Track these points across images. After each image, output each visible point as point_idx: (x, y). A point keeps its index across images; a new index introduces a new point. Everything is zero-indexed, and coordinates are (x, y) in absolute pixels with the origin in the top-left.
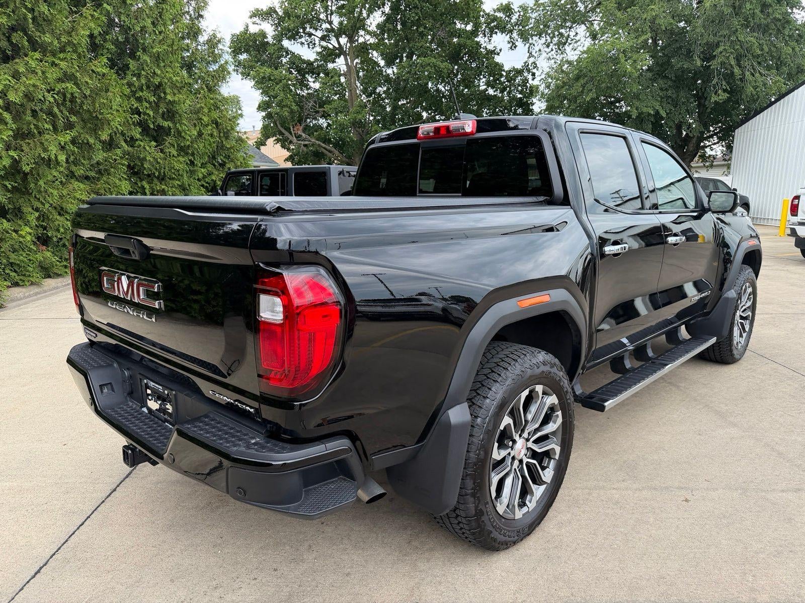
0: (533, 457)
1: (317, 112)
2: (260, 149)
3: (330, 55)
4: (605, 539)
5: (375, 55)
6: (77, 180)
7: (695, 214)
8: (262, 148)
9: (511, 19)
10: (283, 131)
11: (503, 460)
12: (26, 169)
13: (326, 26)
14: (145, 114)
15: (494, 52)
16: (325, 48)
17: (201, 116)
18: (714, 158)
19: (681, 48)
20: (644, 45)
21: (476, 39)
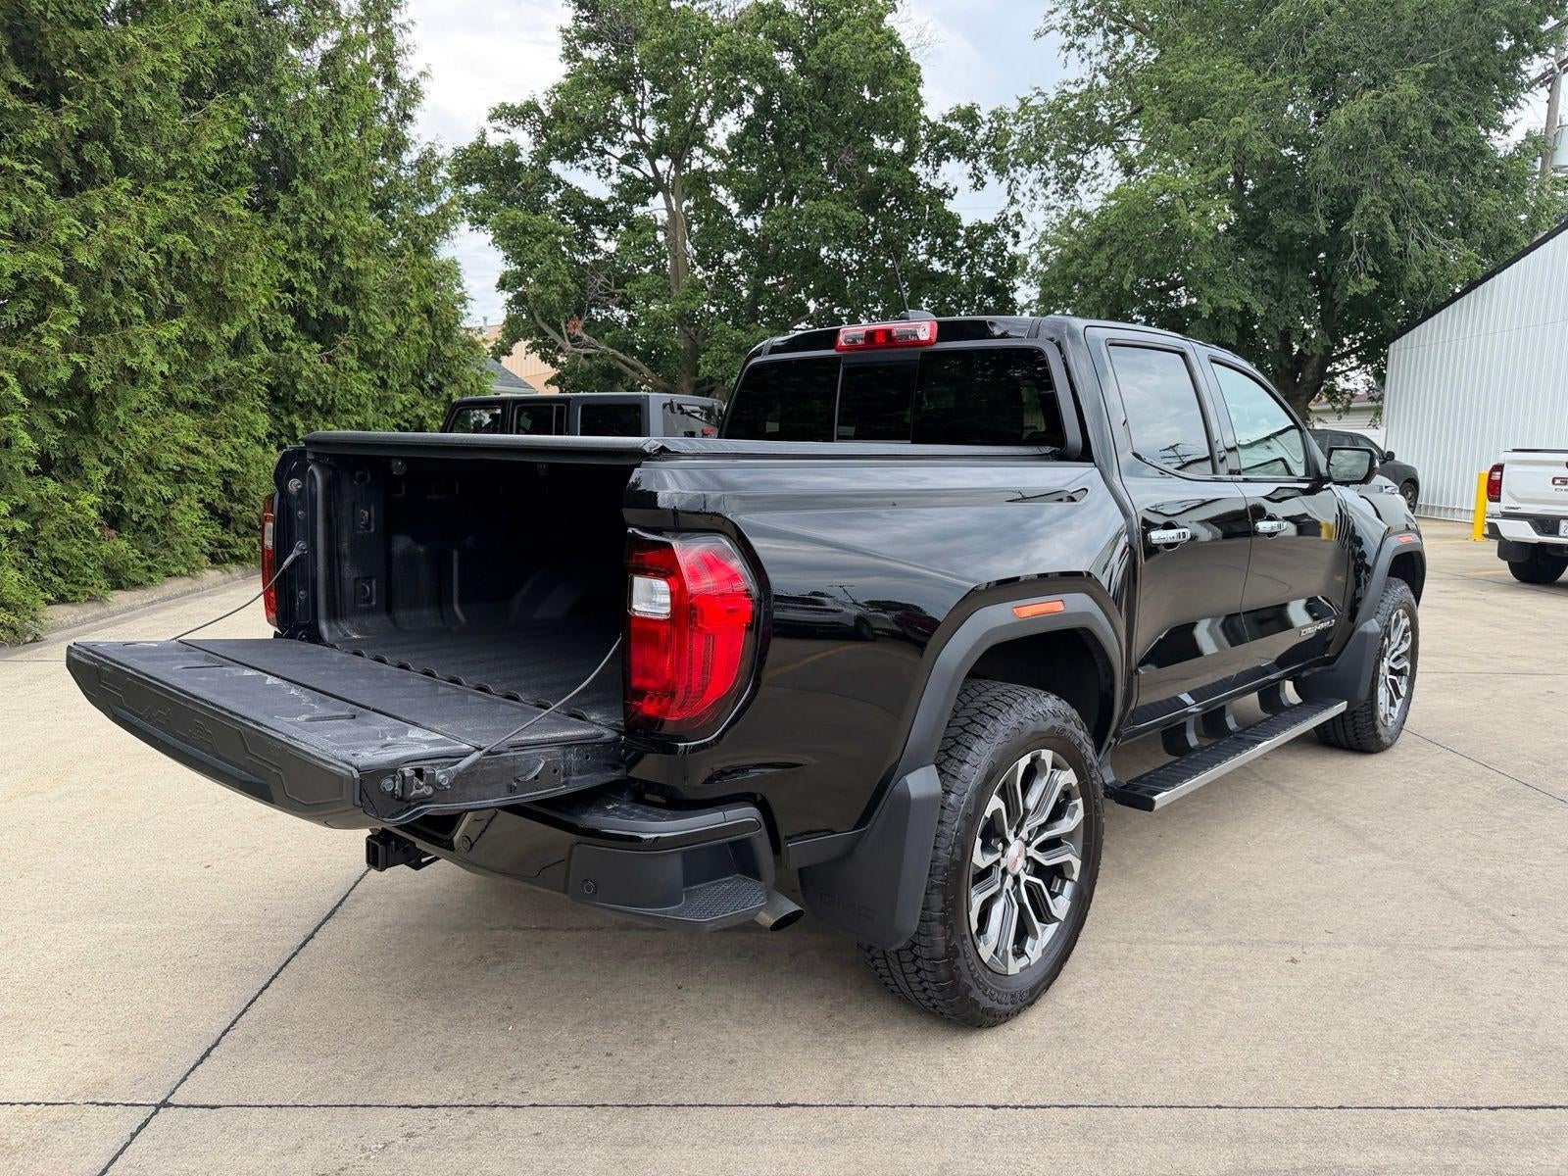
0: (1036, 874)
1: (612, 295)
2: (500, 362)
3: (637, 191)
4: (1157, 1015)
5: (722, 194)
6: (177, 409)
7: (1305, 486)
8: (504, 359)
9: (975, 134)
10: (546, 328)
11: (989, 870)
12: (96, 386)
13: (630, 137)
14: (303, 291)
15: (943, 193)
16: (629, 178)
17: (404, 297)
18: (1353, 396)
19: (1287, 194)
20: (1220, 187)
21: (911, 169)
